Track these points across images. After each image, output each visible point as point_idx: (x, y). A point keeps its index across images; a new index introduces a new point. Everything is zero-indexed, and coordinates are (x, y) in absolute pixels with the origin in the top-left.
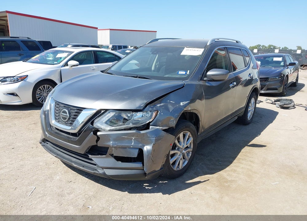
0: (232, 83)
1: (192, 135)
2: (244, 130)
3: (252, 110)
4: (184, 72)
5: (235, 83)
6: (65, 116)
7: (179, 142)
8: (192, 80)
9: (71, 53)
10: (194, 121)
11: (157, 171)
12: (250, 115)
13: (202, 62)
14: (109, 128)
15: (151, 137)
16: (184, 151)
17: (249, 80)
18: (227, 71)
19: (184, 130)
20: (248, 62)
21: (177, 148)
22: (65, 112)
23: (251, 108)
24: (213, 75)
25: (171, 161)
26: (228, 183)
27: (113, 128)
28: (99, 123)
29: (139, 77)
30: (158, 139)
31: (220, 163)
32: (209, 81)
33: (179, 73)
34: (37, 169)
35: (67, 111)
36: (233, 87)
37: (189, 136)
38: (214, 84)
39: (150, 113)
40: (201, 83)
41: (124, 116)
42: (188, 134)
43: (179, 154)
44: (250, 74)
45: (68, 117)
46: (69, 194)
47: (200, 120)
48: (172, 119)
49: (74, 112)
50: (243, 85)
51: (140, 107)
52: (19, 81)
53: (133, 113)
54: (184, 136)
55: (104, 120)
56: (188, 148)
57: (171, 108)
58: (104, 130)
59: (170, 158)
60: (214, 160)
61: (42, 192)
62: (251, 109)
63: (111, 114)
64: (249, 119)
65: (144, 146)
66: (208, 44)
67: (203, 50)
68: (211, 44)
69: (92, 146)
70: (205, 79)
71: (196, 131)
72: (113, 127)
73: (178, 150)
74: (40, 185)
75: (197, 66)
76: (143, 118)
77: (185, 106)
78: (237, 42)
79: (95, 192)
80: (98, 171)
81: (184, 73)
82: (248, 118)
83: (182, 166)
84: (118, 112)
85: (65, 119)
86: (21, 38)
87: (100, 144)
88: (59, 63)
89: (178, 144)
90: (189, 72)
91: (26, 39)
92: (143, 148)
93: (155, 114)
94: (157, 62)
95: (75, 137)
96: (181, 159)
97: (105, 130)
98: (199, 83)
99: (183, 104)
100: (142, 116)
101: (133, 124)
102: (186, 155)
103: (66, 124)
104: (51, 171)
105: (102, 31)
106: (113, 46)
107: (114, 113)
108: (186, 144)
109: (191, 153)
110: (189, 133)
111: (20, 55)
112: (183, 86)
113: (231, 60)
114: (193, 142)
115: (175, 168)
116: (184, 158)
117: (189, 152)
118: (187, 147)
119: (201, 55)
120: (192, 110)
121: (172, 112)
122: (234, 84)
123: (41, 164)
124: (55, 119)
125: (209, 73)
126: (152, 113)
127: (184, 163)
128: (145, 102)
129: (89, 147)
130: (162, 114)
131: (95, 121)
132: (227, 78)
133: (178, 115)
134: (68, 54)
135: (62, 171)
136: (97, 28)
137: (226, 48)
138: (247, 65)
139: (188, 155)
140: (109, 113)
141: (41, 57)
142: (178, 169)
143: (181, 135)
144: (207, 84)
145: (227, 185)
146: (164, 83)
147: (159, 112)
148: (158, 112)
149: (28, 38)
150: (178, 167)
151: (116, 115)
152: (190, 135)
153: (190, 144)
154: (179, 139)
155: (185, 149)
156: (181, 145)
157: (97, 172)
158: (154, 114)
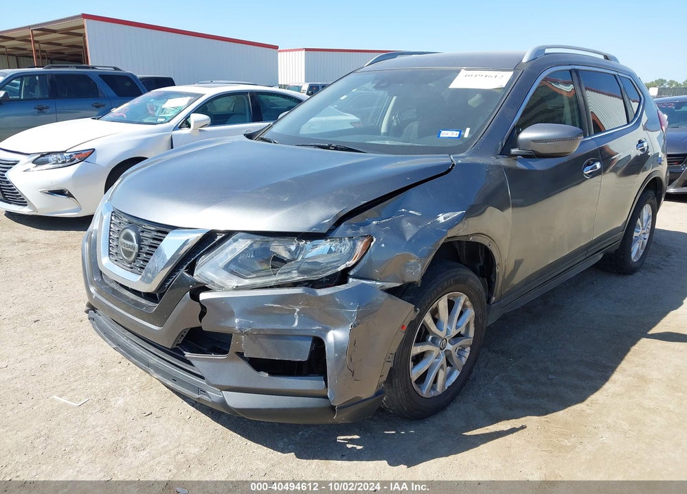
0: (588, 164)
1: (472, 302)
2: (620, 286)
3: (643, 235)
4: (455, 132)
5: (598, 165)
6: (129, 246)
7: (436, 321)
8: (475, 153)
9: (197, 98)
10: (482, 264)
11: (366, 400)
12: (636, 250)
13: (506, 105)
14: (234, 282)
15: (345, 305)
16: (449, 347)
17: (637, 156)
18: (577, 129)
19: (451, 288)
20: (635, 111)
21: (431, 337)
22: (128, 237)
23: (640, 231)
24: (535, 141)
25: (415, 373)
26: (572, 440)
27: (247, 282)
28: (209, 269)
29: (336, 148)
30: (367, 312)
31: (550, 377)
32: (525, 156)
33: (441, 135)
34: (78, 377)
35: (133, 234)
36: (593, 175)
37: (464, 307)
38: (538, 165)
39: (349, 244)
40: (503, 162)
41: (279, 249)
42: (462, 301)
43: (434, 355)
44: (640, 142)
45: (136, 251)
46: (137, 449)
47: (497, 261)
48: (413, 261)
49: (149, 236)
50: (619, 172)
51: (319, 225)
52: (75, 162)
53: (301, 243)
54: (451, 305)
55: (221, 261)
56: (462, 336)
57: (409, 229)
58: (221, 288)
59: (411, 364)
60: (534, 369)
61: (72, 439)
62: (641, 234)
63: (241, 245)
64: (635, 260)
65: (327, 330)
66: (524, 60)
67: (509, 75)
68: (533, 59)
69: (191, 329)
70: (514, 151)
71: (484, 294)
72: (247, 280)
73: (434, 342)
74: (73, 420)
75: (490, 116)
76: (333, 255)
77: (451, 224)
78: (606, 57)
79: (205, 448)
80: (208, 395)
81: (455, 134)
82: (633, 255)
83: (444, 386)
84: (258, 238)
85: (128, 254)
86: (100, 70)
87: (208, 325)
88: (168, 122)
89: (433, 328)
90: (470, 132)
91: (111, 70)
92: (325, 336)
93: (362, 246)
94: (392, 113)
95: (151, 304)
96: (442, 367)
97: (223, 287)
98: (497, 160)
99: (445, 219)
100: (330, 251)
101: (302, 272)
102: (455, 355)
103: (132, 268)
104: (108, 383)
105: (288, 53)
106: (311, 87)
107: (249, 242)
108: (457, 327)
109: (468, 349)
110: (463, 298)
111: (98, 107)
112: (448, 170)
113: (591, 109)
114: (475, 322)
115: (425, 391)
116: (448, 364)
117: (463, 349)
118: (459, 335)
119: (504, 88)
120: (472, 235)
121: (411, 240)
122: (595, 167)
123: (90, 362)
124: (110, 254)
125: (525, 135)
126: (355, 245)
127: (448, 376)
128: (335, 211)
129: (184, 331)
130: (383, 245)
131: (200, 262)
132: (575, 149)
133: (429, 250)
134: (190, 100)
135: (134, 385)
136: (276, 47)
137: (577, 71)
138: (633, 120)
139: (460, 356)
140: (236, 241)
141: (130, 107)
142: (433, 394)
143: (442, 304)
144: (519, 165)
145: (569, 444)
146: (396, 160)
147: (375, 240)
148: (372, 241)
149: (115, 69)
150: (433, 387)
151: (256, 246)
152: (468, 303)
153: (468, 326)
154: (435, 313)
155: (453, 342)
156: (441, 330)
157: (206, 398)
158: (360, 246)
